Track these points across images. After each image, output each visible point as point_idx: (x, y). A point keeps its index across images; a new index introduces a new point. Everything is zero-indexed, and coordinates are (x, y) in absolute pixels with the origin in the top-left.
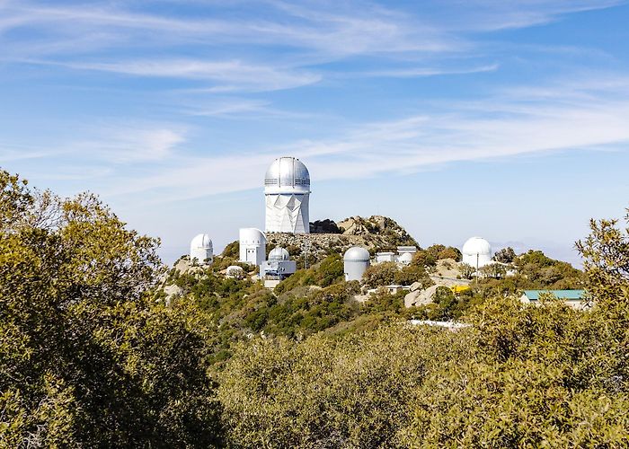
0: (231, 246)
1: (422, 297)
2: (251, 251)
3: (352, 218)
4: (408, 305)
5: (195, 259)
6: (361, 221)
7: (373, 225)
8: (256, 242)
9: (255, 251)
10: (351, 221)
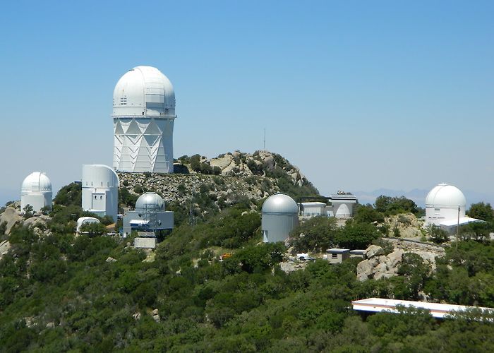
0: (67, 189)
1: (382, 266)
2: (98, 197)
3: (229, 154)
4: (362, 277)
5: (29, 208)
6: (240, 158)
7: (258, 162)
8: (105, 185)
9: (104, 197)
10: (228, 158)
